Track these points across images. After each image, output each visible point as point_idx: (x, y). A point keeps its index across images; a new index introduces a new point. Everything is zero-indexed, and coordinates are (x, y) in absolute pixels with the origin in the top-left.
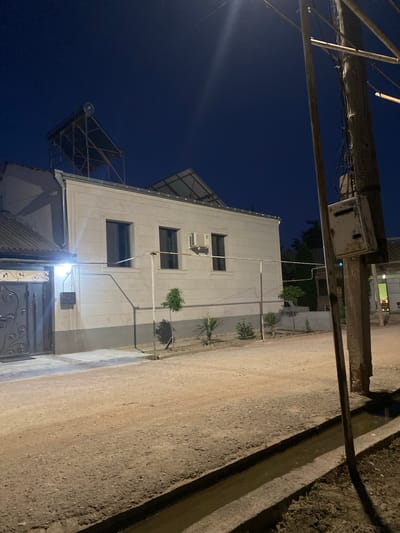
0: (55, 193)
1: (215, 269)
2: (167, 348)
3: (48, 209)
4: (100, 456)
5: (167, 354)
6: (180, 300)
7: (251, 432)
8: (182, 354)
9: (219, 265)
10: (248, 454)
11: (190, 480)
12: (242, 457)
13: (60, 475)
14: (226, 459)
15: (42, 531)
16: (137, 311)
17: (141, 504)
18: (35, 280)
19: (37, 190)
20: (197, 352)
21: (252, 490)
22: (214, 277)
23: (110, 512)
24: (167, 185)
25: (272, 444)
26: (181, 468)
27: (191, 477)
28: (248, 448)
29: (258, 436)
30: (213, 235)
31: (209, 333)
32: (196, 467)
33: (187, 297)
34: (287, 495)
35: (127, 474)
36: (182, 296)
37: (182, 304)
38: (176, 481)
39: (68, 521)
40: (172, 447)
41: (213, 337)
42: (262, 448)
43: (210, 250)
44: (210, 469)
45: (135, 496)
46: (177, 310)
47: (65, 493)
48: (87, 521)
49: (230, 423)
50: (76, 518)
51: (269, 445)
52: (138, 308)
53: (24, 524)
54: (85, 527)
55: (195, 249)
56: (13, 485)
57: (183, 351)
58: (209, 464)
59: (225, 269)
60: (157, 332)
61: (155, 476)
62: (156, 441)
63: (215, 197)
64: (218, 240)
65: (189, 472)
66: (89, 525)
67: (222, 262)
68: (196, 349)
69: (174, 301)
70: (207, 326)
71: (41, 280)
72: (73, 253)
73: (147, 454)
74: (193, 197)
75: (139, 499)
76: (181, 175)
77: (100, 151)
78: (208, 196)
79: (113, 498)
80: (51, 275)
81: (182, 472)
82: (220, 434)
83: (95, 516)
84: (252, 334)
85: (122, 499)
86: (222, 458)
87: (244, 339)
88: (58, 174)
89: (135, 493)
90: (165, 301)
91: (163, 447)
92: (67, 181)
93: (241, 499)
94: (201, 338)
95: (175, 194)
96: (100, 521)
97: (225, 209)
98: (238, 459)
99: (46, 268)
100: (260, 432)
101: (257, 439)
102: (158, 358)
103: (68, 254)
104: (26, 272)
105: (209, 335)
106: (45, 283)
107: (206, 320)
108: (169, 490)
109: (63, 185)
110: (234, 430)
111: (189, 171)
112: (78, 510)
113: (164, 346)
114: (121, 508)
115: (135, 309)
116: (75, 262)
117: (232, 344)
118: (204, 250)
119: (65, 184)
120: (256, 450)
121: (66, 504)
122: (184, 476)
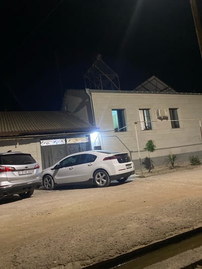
0: (87, 100)
1: (172, 128)
2: (149, 172)
3: (85, 107)
4: (100, 229)
5: (149, 175)
6: (154, 146)
7: (186, 219)
8: (157, 175)
9: (175, 125)
10: (181, 232)
11: (144, 246)
12: (178, 234)
13: (79, 237)
14: (167, 235)
15: (63, 267)
16: (132, 153)
17: (114, 257)
18: (82, 142)
19: (80, 100)
20: (166, 173)
21: (171, 256)
22: (172, 132)
23: (97, 260)
24: (142, 86)
25: (198, 227)
26: (139, 239)
27: (144, 244)
28: (182, 229)
29: (189, 222)
30: (170, 109)
31: (172, 163)
32: (148, 238)
33: (157, 144)
34: (193, 262)
35: (111, 239)
36: (154, 144)
37: (155, 148)
38: (136, 246)
39: (76, 263)
40: (137, 226)
41: (175, 165)
42: (191, 229)
43: (169, 118)
44: (156, 240)
45: (112, 253)
46: (152, 151)
47: (78, 247)
48: (85, 264)
49: (173, 213)
50: (80, 262)
51: (195, 228)
52: (132, 152)
53: (55, 262)
54: (84, 267)
55: (160, 118)
56: (57, 241)
57: (158, 173)
58: (156, 237)
59: (179, 127)
60: (143, 163)
61: (124, 242)
62: (130, 222)
63: (170, 89)
64: (173, 111)
65: (143, 241)
66: (86, 266)
67: (177, 123)
68: (165, 172)
69: (151, 147)
70: (171, 159)
71: (85, 142)
72: (98, 127)
73: (124, 229)
74: (157, 90)
75: (113, 254)
76: (149, 80)
77: (106, 76)
78: (166, 89)
79: (100, 252)
80: (89, 139)
81: (139, 240)
82: (166, 220)
83: (89, 261)
84: (199, 162)
85: (105, 253)
86: (164, 234)
87: (194, 164)
88: (87, 90)
89: (112, 251)
90: (145, 147)
91: (133, 226)
92: (92, 93)
93: (163, 262)
94: (168, 165)
95: (147, 90)
96: (92, 264)
97: (176, 94)
98: (175, 235)
99: (87, 136)
100: (191, 219)
101: (188, 224)
102: (144, 177)
103: (96, 128)
104: (78, 139)
105: (173, 164)
106: (87, 143)
107: (169, 156)
108: (131, 251)
109: (90, 96)
110: (175, 217)
111: (154, 77)
112: (81, 258)
113: (148, 171)
114: (103, 259)
115: (130, 152)
116: (99, 131)
117: (186, 168)
118: (166, 118)
119: (91, 95)
120: (187, 230)
121: (77, 253)
122: (140, 243)
